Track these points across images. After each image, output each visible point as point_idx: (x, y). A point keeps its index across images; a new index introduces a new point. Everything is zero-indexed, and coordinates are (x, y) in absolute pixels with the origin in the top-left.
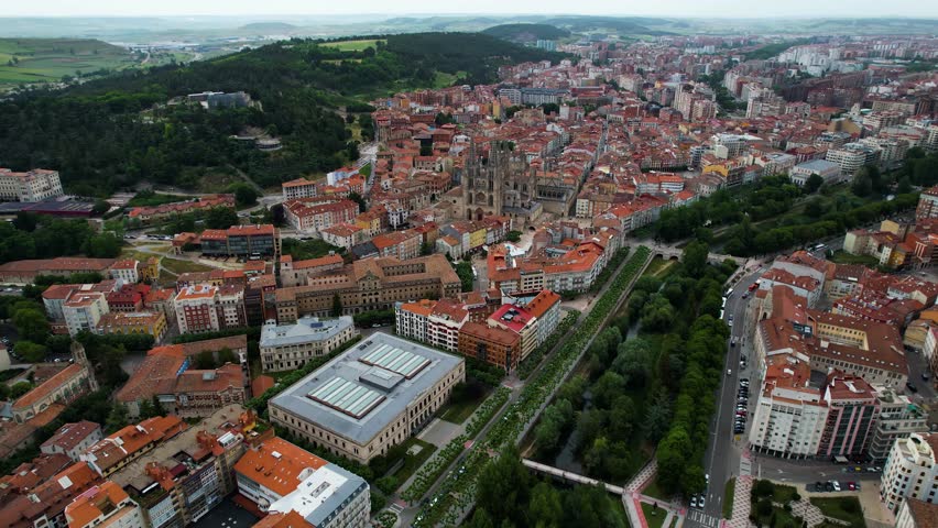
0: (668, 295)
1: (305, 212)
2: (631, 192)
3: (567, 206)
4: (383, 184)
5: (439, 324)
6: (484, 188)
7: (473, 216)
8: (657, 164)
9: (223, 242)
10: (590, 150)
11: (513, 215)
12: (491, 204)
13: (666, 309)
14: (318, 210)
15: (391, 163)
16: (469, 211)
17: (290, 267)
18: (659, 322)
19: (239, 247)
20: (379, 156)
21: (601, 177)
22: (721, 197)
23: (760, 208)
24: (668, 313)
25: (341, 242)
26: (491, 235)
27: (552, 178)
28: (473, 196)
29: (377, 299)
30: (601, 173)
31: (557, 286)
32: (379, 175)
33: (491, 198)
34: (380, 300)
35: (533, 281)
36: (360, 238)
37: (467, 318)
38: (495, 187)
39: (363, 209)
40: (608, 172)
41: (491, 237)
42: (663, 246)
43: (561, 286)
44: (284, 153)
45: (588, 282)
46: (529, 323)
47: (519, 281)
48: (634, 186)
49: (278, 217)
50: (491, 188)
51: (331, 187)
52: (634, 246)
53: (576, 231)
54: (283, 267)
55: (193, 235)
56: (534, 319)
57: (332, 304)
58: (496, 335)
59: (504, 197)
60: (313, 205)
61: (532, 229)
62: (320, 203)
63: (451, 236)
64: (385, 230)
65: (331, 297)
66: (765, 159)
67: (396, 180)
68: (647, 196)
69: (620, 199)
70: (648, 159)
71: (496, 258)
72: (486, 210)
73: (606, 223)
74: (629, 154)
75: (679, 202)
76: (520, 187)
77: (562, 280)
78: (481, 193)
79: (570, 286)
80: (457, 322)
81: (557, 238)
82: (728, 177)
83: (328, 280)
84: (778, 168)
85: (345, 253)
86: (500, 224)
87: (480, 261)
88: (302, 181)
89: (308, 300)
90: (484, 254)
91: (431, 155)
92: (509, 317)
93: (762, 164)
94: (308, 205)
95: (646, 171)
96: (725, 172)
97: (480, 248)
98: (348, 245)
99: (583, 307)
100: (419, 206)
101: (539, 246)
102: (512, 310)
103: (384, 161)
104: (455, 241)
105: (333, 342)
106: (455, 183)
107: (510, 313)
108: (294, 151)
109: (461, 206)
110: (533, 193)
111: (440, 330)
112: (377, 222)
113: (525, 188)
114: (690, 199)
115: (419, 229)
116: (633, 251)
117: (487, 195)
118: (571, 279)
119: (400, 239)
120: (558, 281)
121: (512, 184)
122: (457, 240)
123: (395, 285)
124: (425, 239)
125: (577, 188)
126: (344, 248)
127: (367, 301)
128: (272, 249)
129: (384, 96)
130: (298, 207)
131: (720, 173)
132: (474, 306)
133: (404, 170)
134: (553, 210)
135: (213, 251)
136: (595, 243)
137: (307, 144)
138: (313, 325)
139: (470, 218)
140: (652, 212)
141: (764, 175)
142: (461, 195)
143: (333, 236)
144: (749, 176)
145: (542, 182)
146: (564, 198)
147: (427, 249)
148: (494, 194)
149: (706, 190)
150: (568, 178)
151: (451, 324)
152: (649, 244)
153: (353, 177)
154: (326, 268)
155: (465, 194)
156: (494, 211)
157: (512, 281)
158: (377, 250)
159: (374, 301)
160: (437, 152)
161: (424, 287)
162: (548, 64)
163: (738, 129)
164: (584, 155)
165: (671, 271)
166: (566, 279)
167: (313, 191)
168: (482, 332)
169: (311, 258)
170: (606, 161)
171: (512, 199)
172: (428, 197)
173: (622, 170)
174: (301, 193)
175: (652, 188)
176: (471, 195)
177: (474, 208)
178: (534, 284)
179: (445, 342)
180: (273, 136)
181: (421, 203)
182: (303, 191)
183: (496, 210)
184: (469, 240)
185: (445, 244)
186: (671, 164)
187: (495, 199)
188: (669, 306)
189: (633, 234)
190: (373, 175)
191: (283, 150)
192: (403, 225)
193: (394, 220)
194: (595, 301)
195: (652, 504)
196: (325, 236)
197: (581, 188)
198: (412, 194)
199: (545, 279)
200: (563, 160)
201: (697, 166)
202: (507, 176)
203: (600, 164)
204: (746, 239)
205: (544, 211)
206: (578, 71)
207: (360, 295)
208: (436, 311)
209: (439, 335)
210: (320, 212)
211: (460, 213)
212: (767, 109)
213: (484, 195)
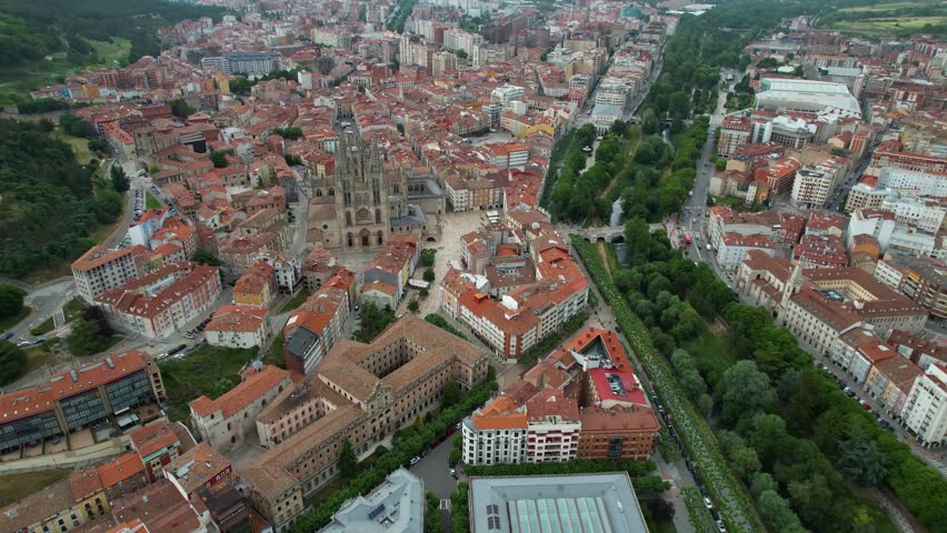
3: (444, 202)
4: (209, 222)
5: (547, 432)
6: (367, 202)
7: (356, 241)
9: (49, 414)
11: (404, 228)
12: (379, 220)
14: (173, 297)
16: (349, 235)
17: (219, 419)
19: (83, 414)
26: (411, 265)
28: (353, 215)
29: (388, 419)
31: (566, 315)
33: (378, 213)
34: (393, 418)
37: (579, 410)
38: (383, 197)
40: (437, 149)
42: (578, 228)
43: (568, 313)
45: (587, 299)
47: (538, 324)
50: (377, 200)
54: (207, 422)
57: (334, 456)
60: (150, 288)
61: (430, 239)
62: (161, 283)
63: (381, 281)
64: (274, 297)
65: (332, 447)
67: (225, 214)
70: (455, 127)
71: (482, 301)
72: (373, 229)
73: (529, 217)
78: (363, 209)
79: (577, 309)
80: (576, 422)
86: (414, 246)
90: (425, 293)
92: (615, 386)
94: (150, 290)
97: (410, 285)
98: (258, 342)
101: (480, 263)
102: (607, 374)
104: (392, 288)
109: (336, 231)
111: (548, 439)
112: (264, 288)
115: (336, 283)
117: (372, 210)
119: (328, 308)
120: (566, 309)
124: (349, 297)
126: (256, 348)
127: (378, 428)
130: (133, 300)
131: (546, 133)
134: (430, 209)
138: (372, 516)
139: (350, 243)
142: (334, 216)
146: (434, 192)
148: (383, 207)
151: (565, 427)
153: (167, 224)
155: (341, 214)
156: (385, 229)
157: (532, 327)
158: (315, 336)
159: (385, 422)
161: (439, 374)
162: (210, 21)
163: (491, 80)
167: (133, 266)
169: (228, 387)
171: (397, 206)
173: (449, 143)
174: (116, 275)
175: (501, 161)
176: (348, 215)
177: (356, 230)
178: (549, 323)
182: (115, 269)
183: (386, 227)
184: (402, 279)
185: (381, 294)
186: (476, 127)
187: (383, 213)
192: (299, 282)
193: (288, 279)
196: (210, 337)
199: (558, 312)
201: (498, 125)
203: (422, 140)
205: (424, 212)
207: (369, 423)
209: (547, 448)
210: (176, 299)
211: (335, 239)
212: (493, 55)
213: (367, 211)
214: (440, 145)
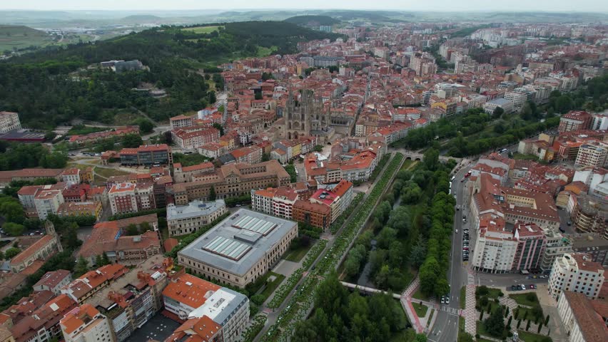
0: (416, 181)
1: (185, 136)
2: (389, 120)
3: (350, 129)
4: (233, 117)
5: (280, 202)
6: (298, 119)
7: (292, 137)
8: (403, 103)
9: (136, 156)
10: (360, 94)
11: (317, 135)
12: (303, 128)
13: (417, 189)
14: (195, 134)
15: (237, 104)
16: (289, 133)
17: (180, 170)
18: (412, 197)
19: (145, 159)
20: (229, 100)
21: (369, 111)
22: (444, 122)
23: (467, 128)
24: (418, 192)
25: (211, 154)
26: (304, 148)
27: (340, 112)
28: (292, 124)
29: (237, 189)
30: (369, 109)
31: (349, 178)
32: (230, 112)
33: (303, 125)
34: (240, 190)
35: (335, 175)
36: (223, 152)
37: (297, 198)
38: (306, 118)
39: (222, 134)
40: (373, 108)
41: (304, 150)
42: (410, 152)
43: (351, 178)
44: (168, 99)
45: (368, 175)
46: (335, 200)
47: (326, 175)
48: (390, 116)
49: (168, 139)
50: (303, 119)
51: (200, 120)
52: (394, 153)
53: (357, 144)
54: (176, 171)
55: (114, 152)
56: (338, 197)
57: (209, 193)
58: (316, 208)
59: (311, 124)
60: (190, 131)
61: (329, 144)
62: (195, 130)
63: (280, 149)
64: (237, 146)
65: (208, 189)
66: (468, 98)
67: (241, 115)
68: (399, 122)
69: (382, 124)
70: (397, 100)
71: (310, 162)
72: (300, 133)
73: (375, 139)
74: (385, 97)
75: (418, 126)
76: (320, 118)
77: (352, 174)
78: (296, 122)
79: (357, 178)
80: (291, 200)
81: (346, 149)
82: (447, 110)
83: (205, 178)
84: (477, 104)
85: (214, 161)
86: (310, 141)
87: (300, 165)
88: (182, 117)
89: (194, 191)
90: (301, 160)
91: (262, 98)
92: (323, 196)
93: (467, 101)
94: (188, 132)
95: (396, 107)
96: (445, 107)
97: (298, 156)
98: (215, 156)
99: (366, 190)
100: (257, 131)
101: (335, 154)
102: (324, 192)
103: (233, 103)
104: (283, 153)
105: (213, 216)
106: (279, 116)
107: (323, 194)
108: (174, 97)
109: (284, 131)
110: (328, 121)
111: (280, 206)
112: (232, 141)
113: (323, 118)
114: (425, 124)
115: (260, 145)
116: (393, 156)
117: (300, 123)
118: (357, 173)
119: (249, 152)
120: (349, 175)
121: (315, 116)
122: (284, 151)
123: (249, 180)
124: (264, 152)
125: (355, 118)
126: (213, 158)
127: (232, 190)
128: (167, 160)
129: (227, 62)
130: (182, 133)
131: (442, 107)
132: (301, 191)
133: (246, 109)
134: (341, 132)
135: (128, 162)
136: (370, 151)
137: (182, 93)
138: (200, 206)
139: (290, 138)
140: (403, 132)
141: (468, 108)
142: (284, 123)
143: (205, 151)
144: (459, 109)
145: (333, 115)
146: (348, 124)
147: (266, 158)
148: (305, 122)
149: (434, 118)
150: (349, 112)
151: (287, 202)
152: (402, 151)
153: (214, 113)
154: (203, 171)
155: (286, 123)
156: (305, 133)
157: (321, 175)
158: (235, 159)
159: (235, 190)
160: (265, 97)
161: (267, 181)
162: (328, 41)
163: (450, 80)
164: (357, 98)
165: (417, 167)
166: (355, 173)
167: (190, 123)
168: (307, 206)
169: (192, 165)
170: (371, 101)
171: (316, 125)
172: (263, 125)
173: (382, 106)
174: (182, 124)
175: (401, 117)
176: (290, 124)
177: (292, 131)
178: (335, 177)
179: (284, 214)
180: (160, 88)
181: (259, 129)
182: (183, 123)
183: (306, 133)
184: (292, 151)
185: (276, 153)
186: (411, 102)
187: (305, 125)
188: (418, 188)
189: (392, 146)
190: (226, 112)
191: (168, 97)
192: (249, 143)
193: (243, 140)
194: (373, 186)
195: (419, 303)
196: (200, 151)
197: (357, 118)
198: (253, 124)
199: (342, 174)
200: (344, 101)
201: (427, 103)
202: (312, 111)
203: (367, 103)
204: (461, 147)
205: (336, 133)
206: (348, 45)
207: (227, 187)
208: (278, 194)
209: (280, 209)
210: (196, 136)
211: (283, 135)
212: (467, 68)
213: (298, 123)
214: (375, 106)
